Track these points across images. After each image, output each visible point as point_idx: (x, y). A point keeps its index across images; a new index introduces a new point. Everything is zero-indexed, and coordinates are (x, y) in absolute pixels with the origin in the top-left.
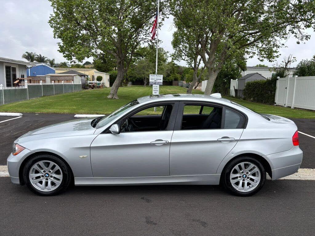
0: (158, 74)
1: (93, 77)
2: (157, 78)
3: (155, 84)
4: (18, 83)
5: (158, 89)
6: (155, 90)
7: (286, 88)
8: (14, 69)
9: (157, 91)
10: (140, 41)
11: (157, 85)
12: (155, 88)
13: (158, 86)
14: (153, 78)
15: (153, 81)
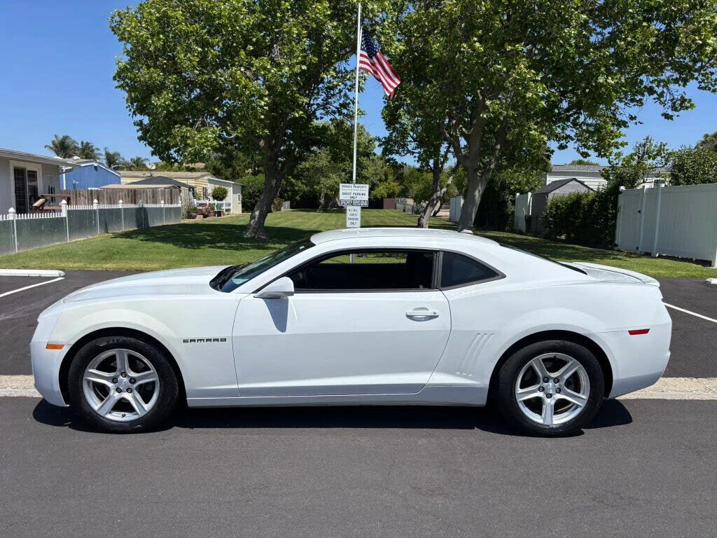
0: (357, 183)
1: (205, 190)
2: (356, 192)
3: (352, 204)
4: (43, 205)
5: (359, 217)
6: (351, 217)
7: (639, 212)
8: (33, 175)
9: (357, 219)
10: (316, 110)
11: (355, 208)
12: (353, 212)
13: (359, 209)
14: (348, 192)
15: (347, 198)
